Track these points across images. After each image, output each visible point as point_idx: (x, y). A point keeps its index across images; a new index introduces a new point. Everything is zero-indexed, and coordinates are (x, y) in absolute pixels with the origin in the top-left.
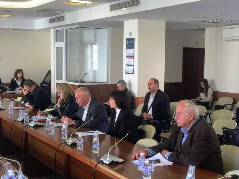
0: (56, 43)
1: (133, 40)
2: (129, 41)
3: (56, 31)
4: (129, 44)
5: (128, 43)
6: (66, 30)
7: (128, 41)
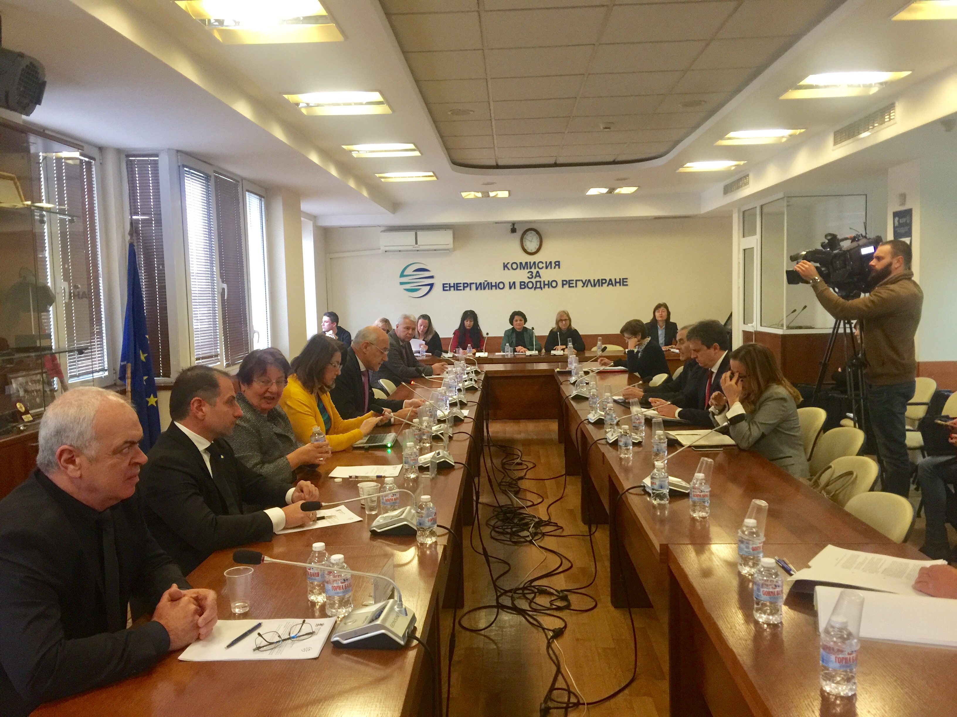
0: (742, 240)
1: (908, 213)
2: (899, 218)
3: (744, 212)
4: (901, 225)
5: (897, 223)
6: (762, 207)
7: (897, 219)
